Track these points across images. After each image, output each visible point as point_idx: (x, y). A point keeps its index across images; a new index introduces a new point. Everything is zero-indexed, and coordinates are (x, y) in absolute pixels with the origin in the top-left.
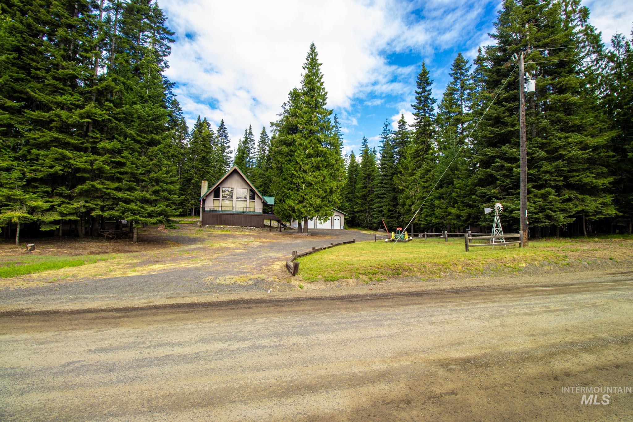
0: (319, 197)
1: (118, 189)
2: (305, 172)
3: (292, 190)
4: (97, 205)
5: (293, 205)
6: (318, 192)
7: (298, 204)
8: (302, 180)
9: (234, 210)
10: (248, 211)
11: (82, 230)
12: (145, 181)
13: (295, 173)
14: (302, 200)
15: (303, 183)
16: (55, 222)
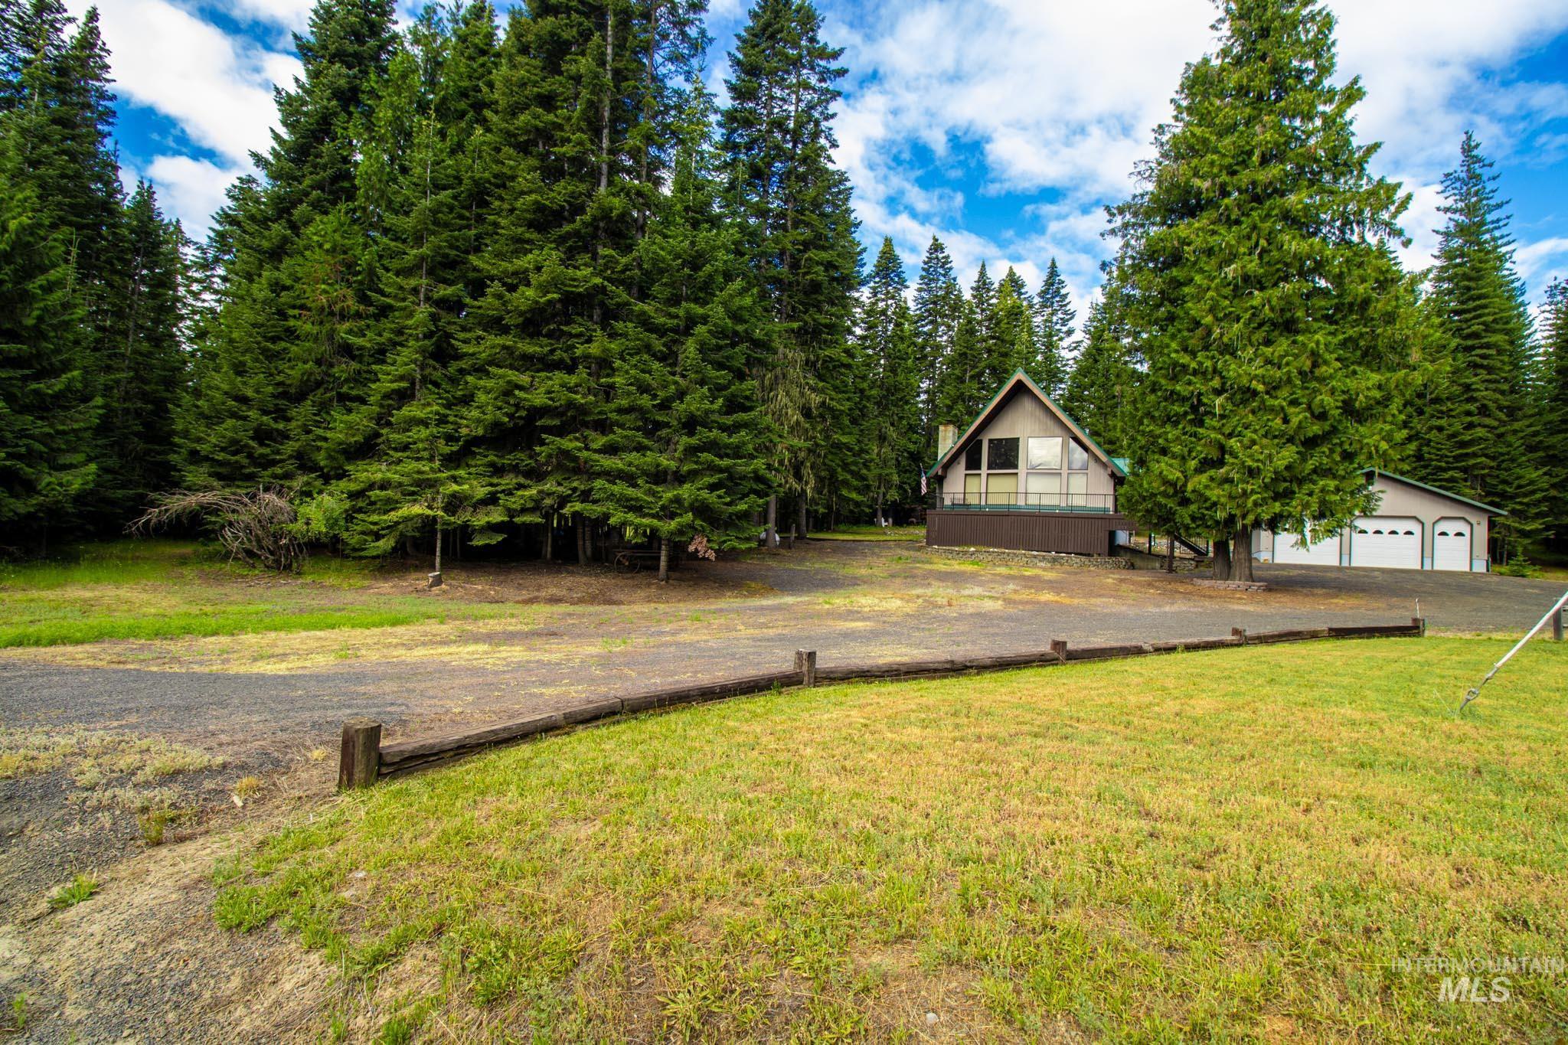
0: (1291, 440)
1: (611, 450)
2: (1229, 350)
3: (1176, 424)
4: (574, 490)
5: (1175, 475)
6: (1286, 421)
7: (1199, 471)
8: (1216, 383)
9: (1021, 502)
10: (1064, 504)
11: (585, 547)
12: (667, 425)
13: (1185, 359)
14: (1214, 454)
15: (1218, 392)
16: (493, 528)
